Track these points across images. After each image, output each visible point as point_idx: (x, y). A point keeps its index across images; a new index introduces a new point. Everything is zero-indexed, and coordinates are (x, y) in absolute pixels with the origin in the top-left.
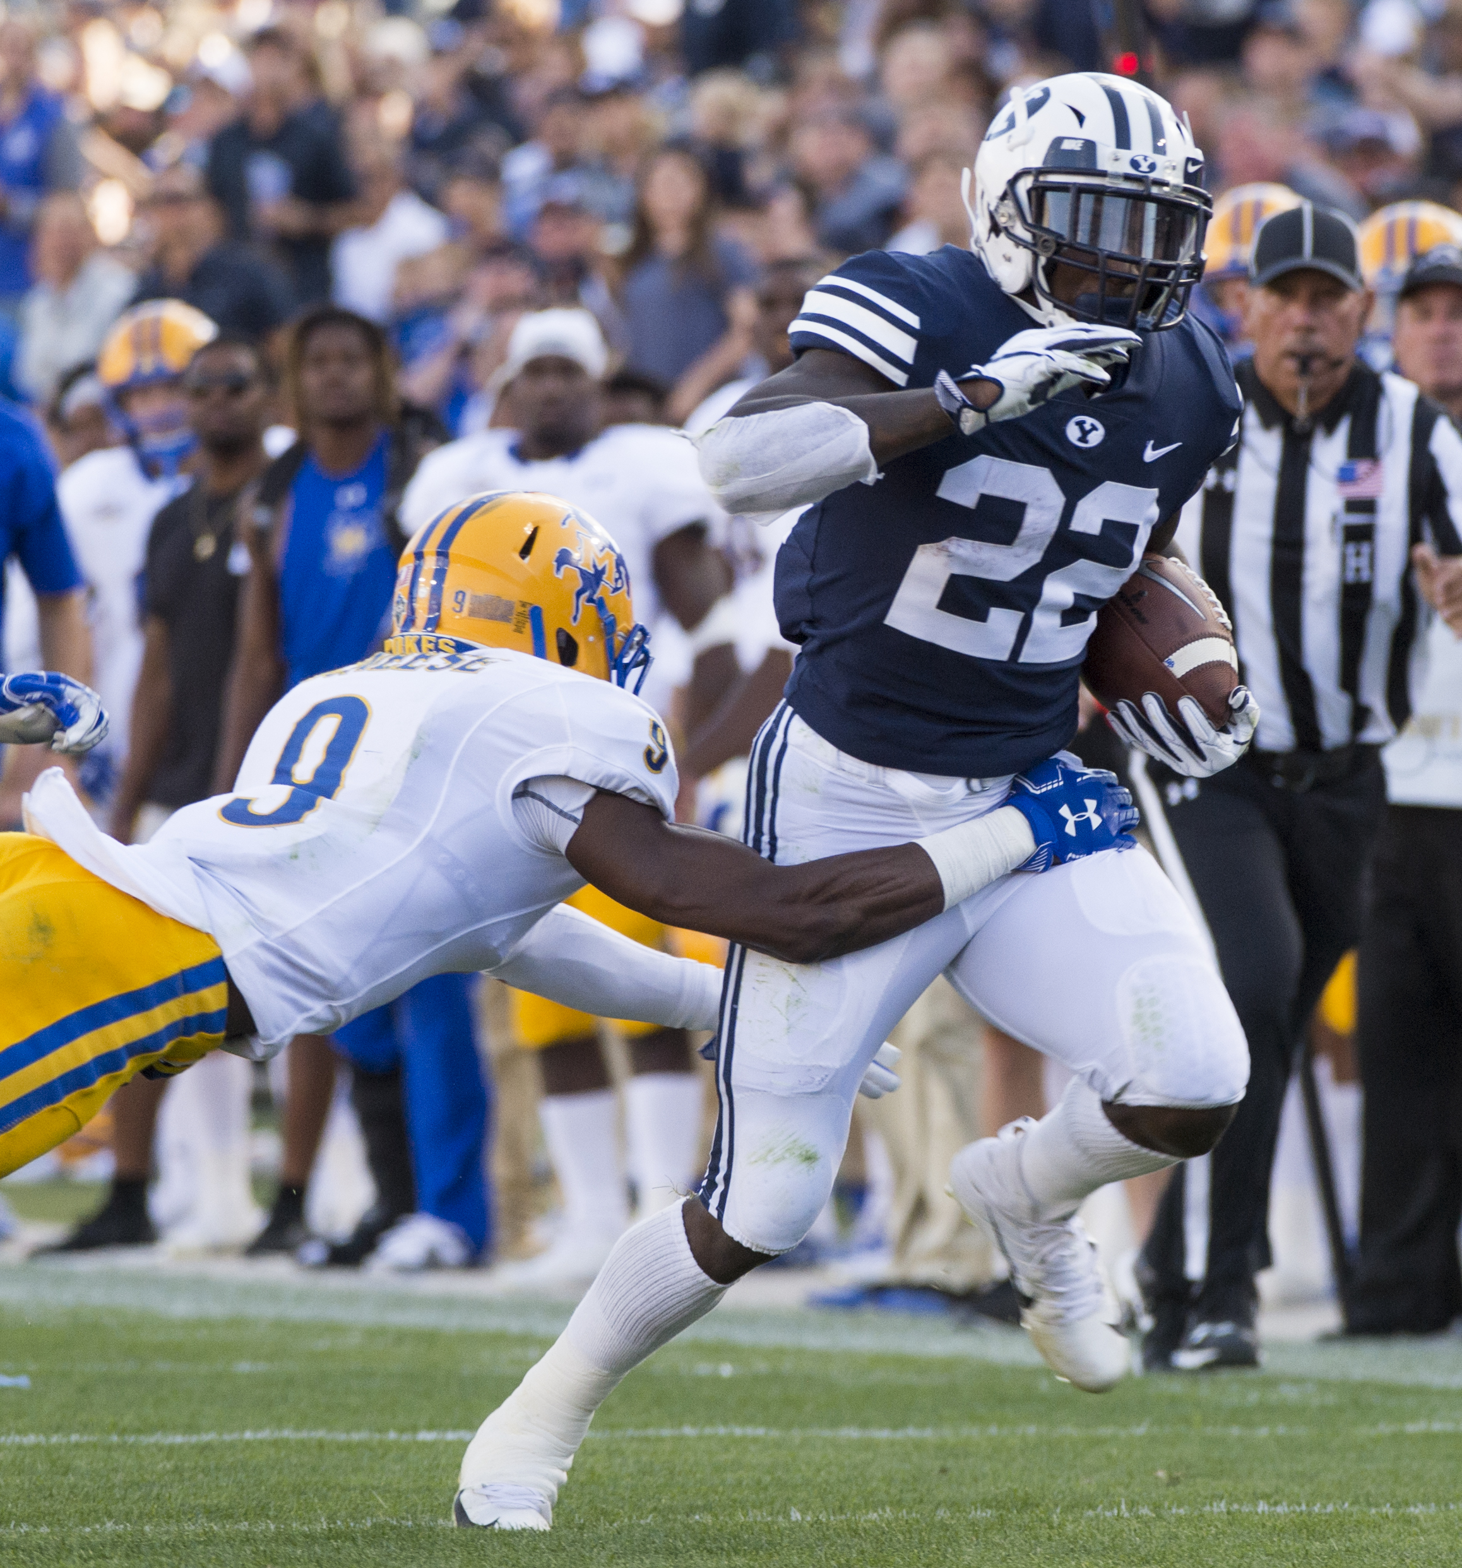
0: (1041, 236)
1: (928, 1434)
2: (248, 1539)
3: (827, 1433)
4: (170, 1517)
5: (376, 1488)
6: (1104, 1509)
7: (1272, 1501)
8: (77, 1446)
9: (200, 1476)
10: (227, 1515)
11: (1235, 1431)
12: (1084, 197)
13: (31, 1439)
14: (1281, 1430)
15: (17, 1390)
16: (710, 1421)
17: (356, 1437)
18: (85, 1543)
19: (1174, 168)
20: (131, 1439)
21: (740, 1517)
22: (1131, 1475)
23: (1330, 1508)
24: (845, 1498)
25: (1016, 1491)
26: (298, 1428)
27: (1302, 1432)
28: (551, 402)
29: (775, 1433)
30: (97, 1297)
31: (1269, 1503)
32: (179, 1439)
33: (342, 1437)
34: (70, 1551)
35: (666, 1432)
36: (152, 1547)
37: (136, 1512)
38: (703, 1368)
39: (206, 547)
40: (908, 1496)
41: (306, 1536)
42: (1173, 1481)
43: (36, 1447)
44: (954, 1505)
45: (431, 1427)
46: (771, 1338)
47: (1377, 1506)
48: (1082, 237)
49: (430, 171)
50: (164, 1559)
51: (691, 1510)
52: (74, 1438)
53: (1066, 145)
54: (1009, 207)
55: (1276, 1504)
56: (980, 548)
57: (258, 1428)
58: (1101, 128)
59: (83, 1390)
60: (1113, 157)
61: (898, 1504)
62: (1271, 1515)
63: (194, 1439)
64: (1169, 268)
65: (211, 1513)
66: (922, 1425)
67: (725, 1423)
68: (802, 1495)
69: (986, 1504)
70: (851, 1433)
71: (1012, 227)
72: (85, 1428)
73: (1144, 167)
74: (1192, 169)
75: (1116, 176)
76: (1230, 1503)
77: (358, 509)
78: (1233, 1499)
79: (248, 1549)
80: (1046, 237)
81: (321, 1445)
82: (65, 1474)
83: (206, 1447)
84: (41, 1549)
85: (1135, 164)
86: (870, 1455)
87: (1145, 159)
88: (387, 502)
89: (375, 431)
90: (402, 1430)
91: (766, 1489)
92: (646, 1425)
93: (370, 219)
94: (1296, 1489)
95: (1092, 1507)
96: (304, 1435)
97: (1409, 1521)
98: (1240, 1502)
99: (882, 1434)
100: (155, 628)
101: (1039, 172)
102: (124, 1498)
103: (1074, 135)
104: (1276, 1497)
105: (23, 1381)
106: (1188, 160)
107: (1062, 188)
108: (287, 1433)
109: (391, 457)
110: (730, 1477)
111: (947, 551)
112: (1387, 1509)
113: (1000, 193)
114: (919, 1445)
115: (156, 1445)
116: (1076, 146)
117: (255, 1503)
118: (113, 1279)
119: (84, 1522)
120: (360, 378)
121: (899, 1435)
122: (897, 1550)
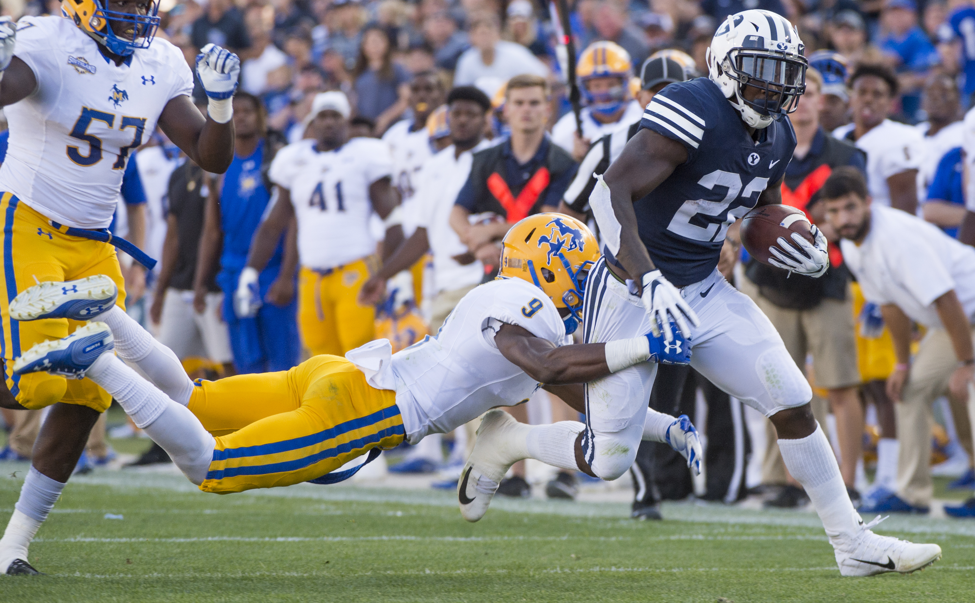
0: (742, 75)
1: (480, 539)
2: (210, 580)
3: (440, 539)
4: (179, 571)
5: (260, 560)
6: (551, 569)
7: (617, 566)
8: (142, 543)
9: (191, 555)
10: (202, 571)
11: (602, 539)
12: (758, 59)
13: (124, 540)
14: (621, 538)
15: (118, 521)
16: (393, 534)
17: (253, 539)
18: (146, 581)
19: (794, 48)
20: (163, 540)
21: (405, 572)
22: (561, 556)
23: (641, 570)
24: (447, 565)
25: (515, 562)
26: (230, 536)
27: (629, 539)
28: (329, 128)
29: (419, 539)
30: (150, 484)
31: (616, 567)
32: (182, 540)
33: (247, 540)
34: (140, 584)
35: (376, 538)
36: (172, 583)
37: (166, 569)
38: (390, 513)
39: (191, 186)
40: (473, 564)
41: (233, 579)
42: (578, 558)
43: (125, 543)
44: (491, 568)
45: (282, 536)
46: (417, 501)
47: (659, 569)
48: (758, 76)
49: (281, 36)
50: (177, 588)
51: (386, 569)
52: (141, 539)
53: (752, 39)
54: (728, 63)
55: (619, 567)
56: (710, 204)
57: (213, 536)
58: (765, 32)
59: (144, 521)
60: (771, 43)
61: (468, 567)
62: (617, 572)
63: (188, 540)
64: (790, 88)
65: (195, 569)
66: (478, 536)
67: (399, 535)
68: (430, 564)
69: (503, 567)
70: (449, 539)
71: (729, 71)
72: (145, 535)
73: (783, 48)
74: (801, 49)
75: (772, 51)
76: (600, 568)
77: (252, 170)
78: (602, 566)
79: (210, 584)
80: (744, 75)
81: (239, 543)
82: (137, 554)
83: (192, 544)
84: (128, 583)
85: (779, 46)
86: (456, 548)
87: (783, 44)
88: (263, 168)
89: (258, 139)
90: (271, 537)
91: (416, 561)
92: (368, 535)
93: (257, 55)
94: (627, 562)
95: (545, 568)
96: (231, 539)
97: (672, 575)
98: (603, 566)
99: (462, 539)
100: (171, 218)
101: (741, 49)
102: (161, 563)
103: (755, 35)
104: (619, 565)
105: (120, 517)
106: (799, 45)
107: (751, 56)
108: (225, 538)
109: (264, 150)
110: (401, 557)
111: (698, 204)
112: (663, 570)
113: (724, 57)
114: (476, 544)
115: (173, 542)
116: (756, 39)
117: (213, 566)
118: (156, 477)
119: (145, 573)
120: (251, 118)
121: (469, 540)
122: (469, 586)
